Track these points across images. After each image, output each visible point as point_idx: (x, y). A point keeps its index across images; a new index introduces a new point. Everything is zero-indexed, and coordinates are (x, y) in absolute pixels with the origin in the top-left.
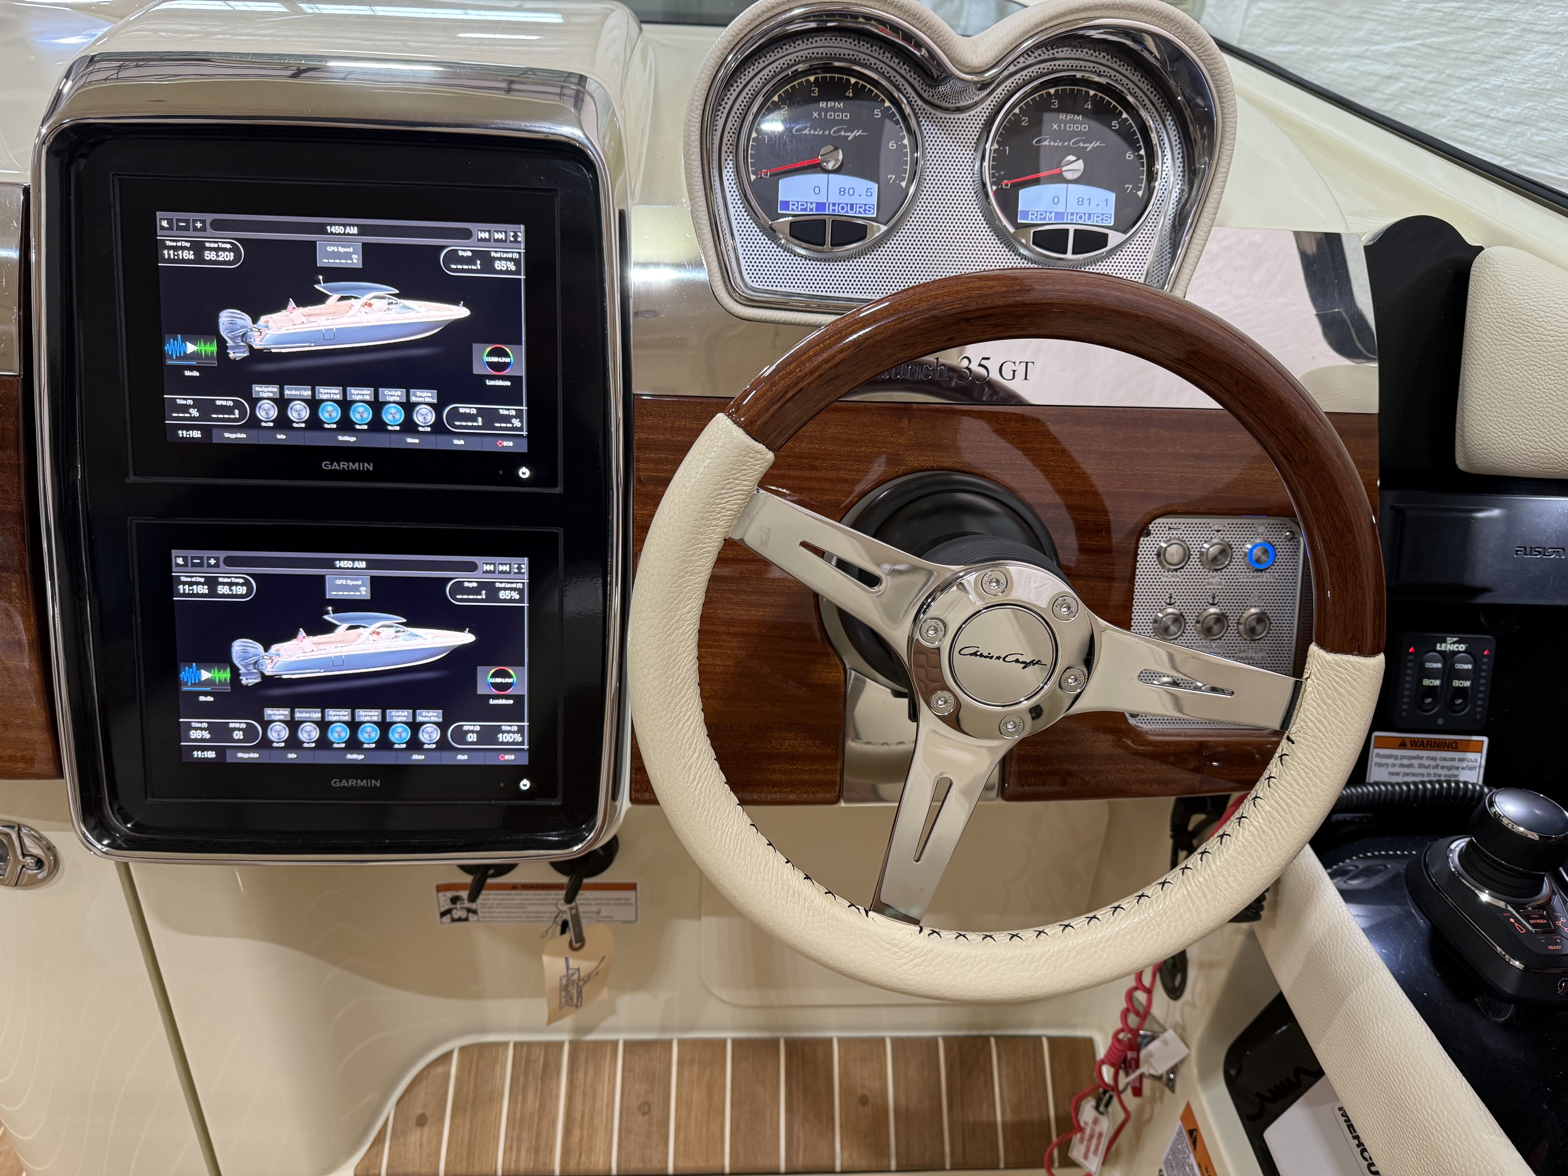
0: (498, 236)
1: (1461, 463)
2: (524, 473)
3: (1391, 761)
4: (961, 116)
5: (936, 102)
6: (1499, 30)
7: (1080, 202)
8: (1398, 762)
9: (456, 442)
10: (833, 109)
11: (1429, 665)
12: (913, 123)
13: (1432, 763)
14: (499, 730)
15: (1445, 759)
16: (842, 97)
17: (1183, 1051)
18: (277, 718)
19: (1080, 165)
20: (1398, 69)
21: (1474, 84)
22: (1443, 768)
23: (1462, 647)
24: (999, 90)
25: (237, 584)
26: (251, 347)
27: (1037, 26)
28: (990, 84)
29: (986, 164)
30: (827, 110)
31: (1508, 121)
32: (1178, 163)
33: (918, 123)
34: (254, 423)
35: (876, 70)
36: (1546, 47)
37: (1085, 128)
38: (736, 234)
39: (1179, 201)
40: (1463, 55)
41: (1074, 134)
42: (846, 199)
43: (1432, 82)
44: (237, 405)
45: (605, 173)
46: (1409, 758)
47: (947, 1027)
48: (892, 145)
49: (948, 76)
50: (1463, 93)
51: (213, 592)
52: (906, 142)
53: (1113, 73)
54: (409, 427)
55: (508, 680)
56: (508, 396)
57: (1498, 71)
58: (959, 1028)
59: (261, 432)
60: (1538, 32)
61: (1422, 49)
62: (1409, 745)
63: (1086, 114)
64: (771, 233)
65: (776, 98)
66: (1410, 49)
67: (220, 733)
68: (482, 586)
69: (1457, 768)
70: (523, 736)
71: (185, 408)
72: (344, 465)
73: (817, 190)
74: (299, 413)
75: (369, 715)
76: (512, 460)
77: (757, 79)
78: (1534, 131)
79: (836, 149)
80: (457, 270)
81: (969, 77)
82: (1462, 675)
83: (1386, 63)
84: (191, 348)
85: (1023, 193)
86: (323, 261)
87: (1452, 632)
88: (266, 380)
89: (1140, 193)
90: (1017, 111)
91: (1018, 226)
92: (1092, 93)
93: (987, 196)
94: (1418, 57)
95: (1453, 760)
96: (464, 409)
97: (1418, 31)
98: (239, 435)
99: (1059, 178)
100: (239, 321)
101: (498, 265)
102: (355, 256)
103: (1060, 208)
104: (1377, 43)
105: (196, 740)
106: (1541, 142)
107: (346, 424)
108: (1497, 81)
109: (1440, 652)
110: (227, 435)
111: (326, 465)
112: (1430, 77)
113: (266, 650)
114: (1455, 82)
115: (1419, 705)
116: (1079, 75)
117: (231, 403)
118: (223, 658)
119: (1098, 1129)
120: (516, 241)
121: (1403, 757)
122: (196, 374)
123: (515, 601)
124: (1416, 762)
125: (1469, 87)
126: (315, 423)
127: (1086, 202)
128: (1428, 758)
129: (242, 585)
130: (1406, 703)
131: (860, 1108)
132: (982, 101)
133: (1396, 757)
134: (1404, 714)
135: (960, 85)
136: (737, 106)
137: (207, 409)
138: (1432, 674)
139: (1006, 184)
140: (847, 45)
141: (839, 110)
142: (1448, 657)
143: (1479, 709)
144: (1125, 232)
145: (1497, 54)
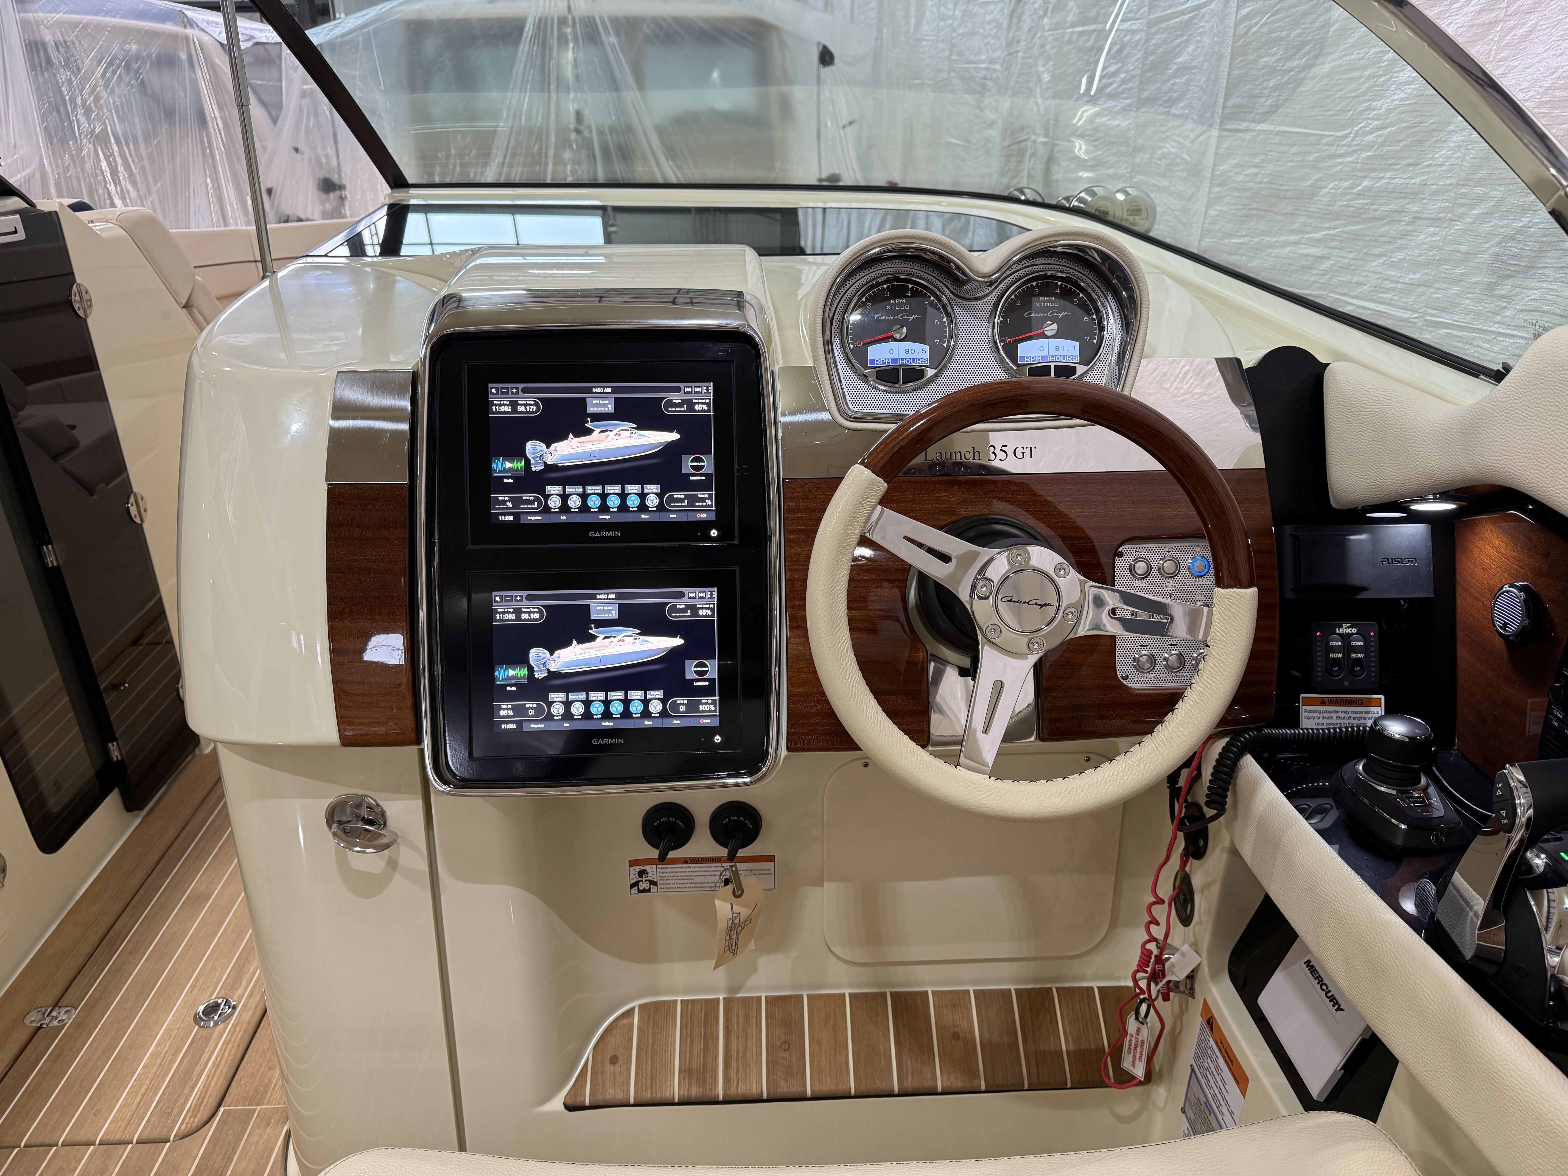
0: (697, 390)
1: (1334, 505)
2: (714, 533)
3: (1317, 715)
4: (978, 303)
5: (963, 295)
6: (1398, 219)
7: (1057, 349)
8: (1321, 715)
9: (672, 516)
10: (899, 304)
11: (1332, 643)
12: (949, 309)
13: (1346, 716)
14: (700, 702)
15: (1355, 712)
16: (903, 296)
17: (1198, 959)
18: (557, 699)
19: (1055, 327)
20: (1327, 251)
21: (1385, 258)
22: (1354, 718)
23: (1354, 630)
24: (1001, 286)
25: (534, 612)
26: (545, 463)
27: (1021, 248)
28: (995, 282)
29: (996, 330)
30: (895, 304)
31: (1413, 284)
32: (1118, 321)
33: (952, 308)
34: (547, 510)
35: (924, 279)
36: (1432, 229)
37: (1057, 304)
38: (843, 380)
39: (1121, 345)
40: (1374, 238)
41: (1050, 308)
42: (910, 356)
43: (1354, 259)
44: (536, 499)
45: (763, 348)
46: (1329, 712)
47: (1017, 981)
48: (936, 322)
49: (970, 280)
50: (1376, 266)
51: (518, 618)
52: (945, 320)
53: (1071, 271)
54: (643, 508)
55: (706, 669)
56: (703, 486)
57: (1400, 249)
58: (1026, 981)
59: (551, 515)
60: (1425, 219)
61: (1344, 235)
62: (1327, 702)
63: (1056, 296)
64: (864, 378)
65: (864, 299)
66: (1334, 235)
67: (520, 711)
68: (688, 607)
69: (1365, 719)
70: (715, 706)
71: (504, 503)
72: (603, 534)
73: (891, 351)
74: (575, 502)
75: (616, 695)
76: (706, 526)
77: (852, 289)
78: (1432, 290)
79: (902, 327)
80: (672, 411)
81: (982, 279)
82: (1357, 650)
83: (1318, 247)
84: (508, 465)
85: (1021, 346)
86: (590, 410)
87: (1346, 620)
88: (554, 483)
89: (1095, 341)
90: (1013, 297)
91: (1018, 366)
92: (1059, 283)
93: (998, 349)
94: (1341, 242)
95: (1361, 712)
96: (677, 495)
97: (1338, 222)
98: (537, 518)
99: (1044, 336)
100: (538, 448)
101: (697, 407)
102: (610, 406)
103: (1045, 353)
104: (1308, 233)
105: (504, 717)
106: (1438, 298)
107: (604, 508)
108: (1400, 255)
109: (1338, 634)
110: (529, 518)
111: (592, 534)
112: (1351, 256)
113: (551, 654)
114: (1370, 258)
115: (1329, 671)
116: (1049, 273)
117: (532, 498)
118: (523, 660)
119: (1140, 1038)
120: (708, 392)
121: (1324, 712)
122: (511, 481)
123: (709, 616)
124: (1334, 715)
125: (1381, 261)
126: (584, 508)
127: (1061, 349)
128: (1342, 712)
129: (537, 612)
130: (1320, 671)
131: (953, 1042)
132: (991, 292)
133: (1319, 712)
134: (1320, 679)
135: (976, 284)
136: (840, 305)
137: (517, 502)
138: (1334, 650)
139: (1009, 341)
140: (906, 265)
141: (902, 304)
142: (1345, 638)
143: (1373, 674)
144: (1087, 365)
145: (1398, 236)
